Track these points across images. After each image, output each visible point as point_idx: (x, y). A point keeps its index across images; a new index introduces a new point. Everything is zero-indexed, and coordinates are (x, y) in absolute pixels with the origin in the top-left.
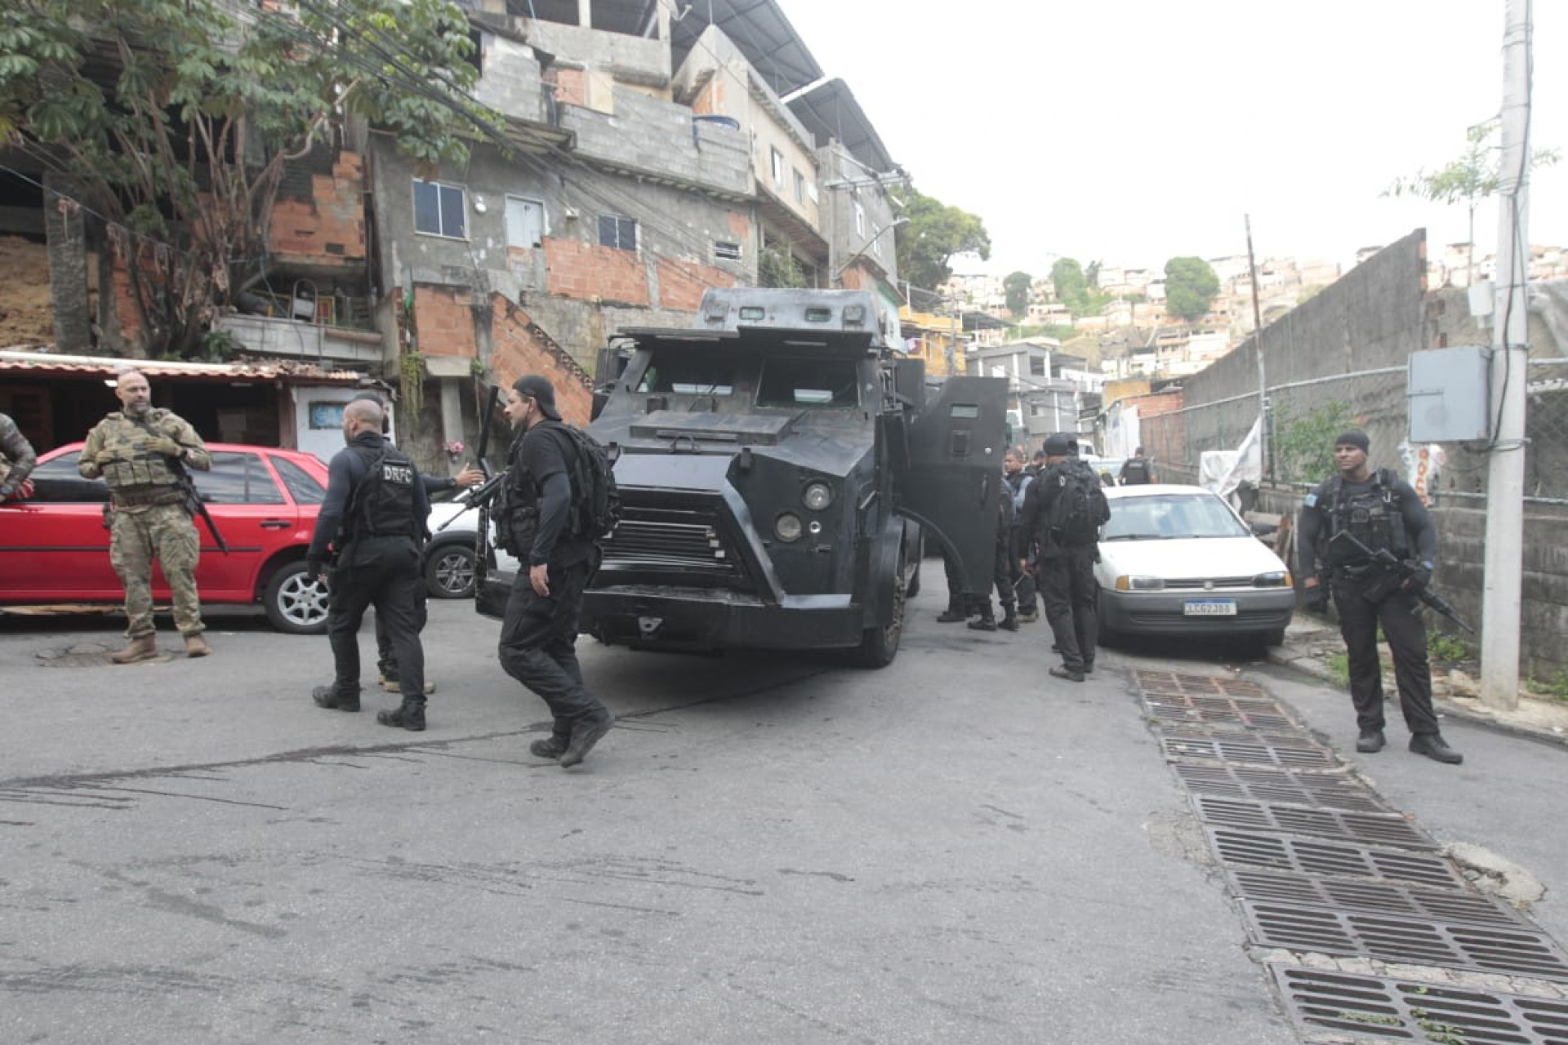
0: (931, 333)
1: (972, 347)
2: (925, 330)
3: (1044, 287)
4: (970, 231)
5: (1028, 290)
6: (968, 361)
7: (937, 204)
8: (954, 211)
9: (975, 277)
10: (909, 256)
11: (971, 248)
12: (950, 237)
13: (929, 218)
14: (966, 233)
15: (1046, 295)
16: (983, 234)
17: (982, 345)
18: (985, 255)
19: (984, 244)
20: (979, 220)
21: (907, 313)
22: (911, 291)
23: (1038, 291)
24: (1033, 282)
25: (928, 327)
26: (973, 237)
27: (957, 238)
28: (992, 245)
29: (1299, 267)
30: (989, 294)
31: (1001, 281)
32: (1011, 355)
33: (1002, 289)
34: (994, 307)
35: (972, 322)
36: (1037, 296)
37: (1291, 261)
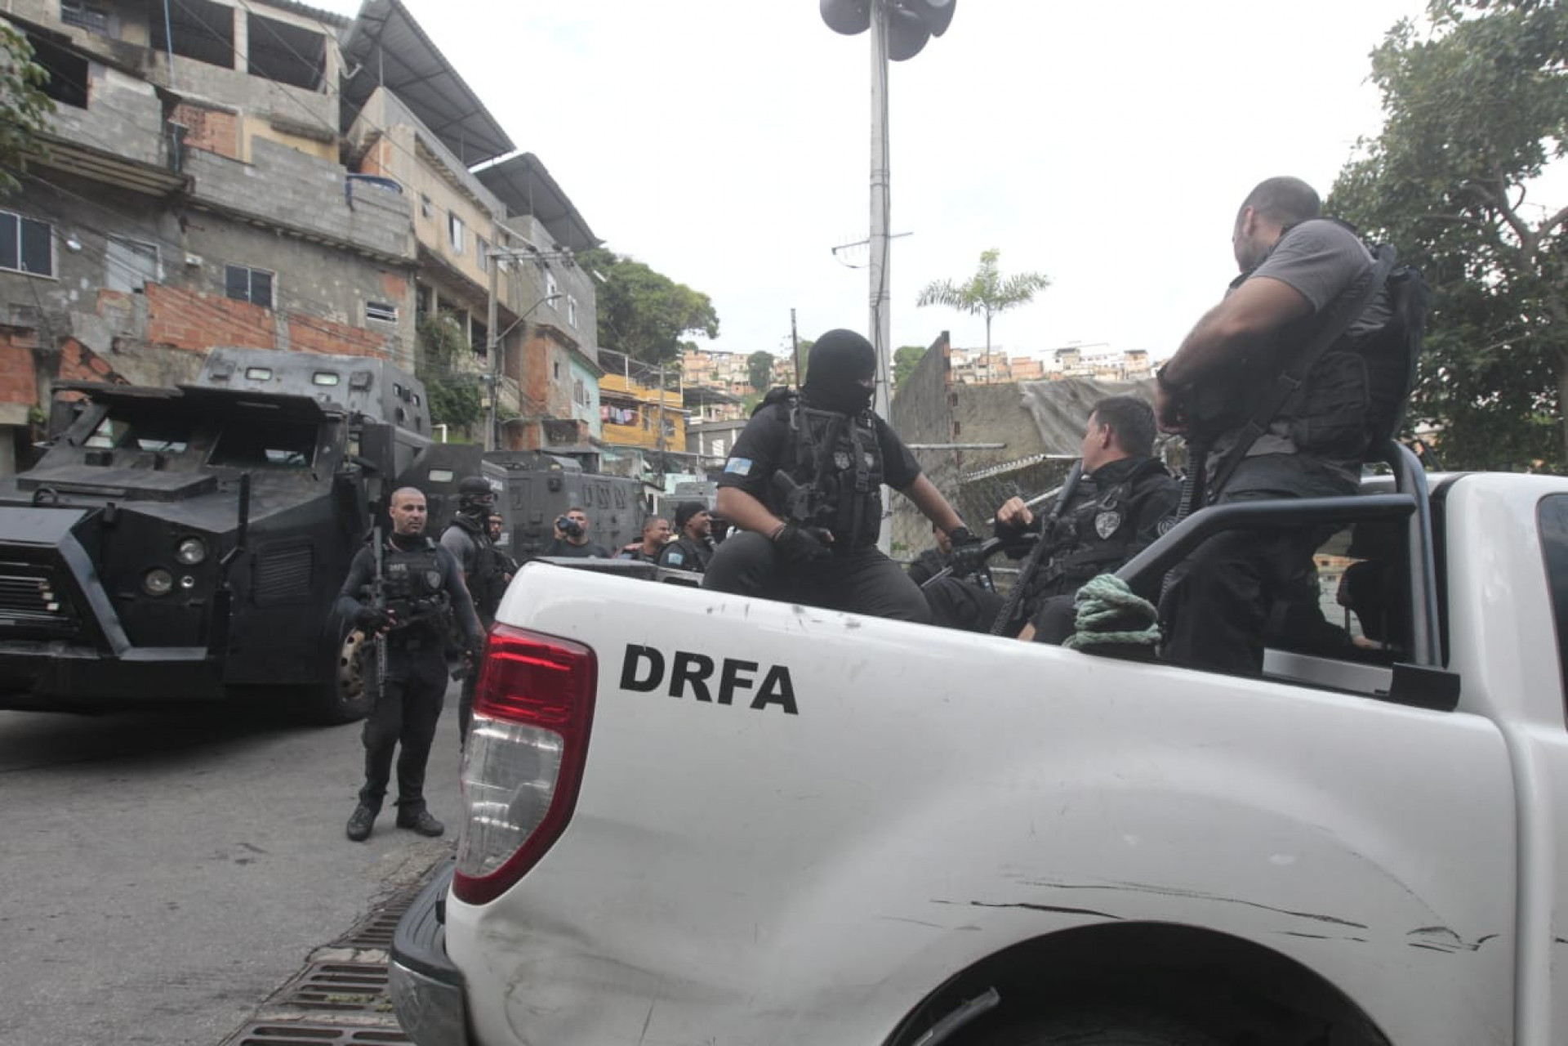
0: (649, 406)
1: (695, 421)
2: (642, 403)
3: (786, 368)
4: (698, 309)
5: (771, 370)
6: (687, 435)
7: (667, 281)
8: (683, 289)
9: (721, 354)
10: (639, 329)
11: (700, 327)
12: (679, 314)
13: (657, 295)
14: (693, 311)
15: (788, 375)
16: (711, 313)
17: (707, 419)
18: (713, 334)
19: (712, 323)
20: (707, 300)
21: (624, 384)
22: (629, 363)
23: (779, 370)
24: (776, 362)
25: (648, 399)
26: (702, 314)
27: (685, 316)
28: (721, 324)
29: (1009, 361)
30: (735, 371)
31: (745, 359)
32: (730, 430)
33: (746, 367)
34: (738, 383)
35: (694, 398)
36: (780, 375)
37: (1002, 356)
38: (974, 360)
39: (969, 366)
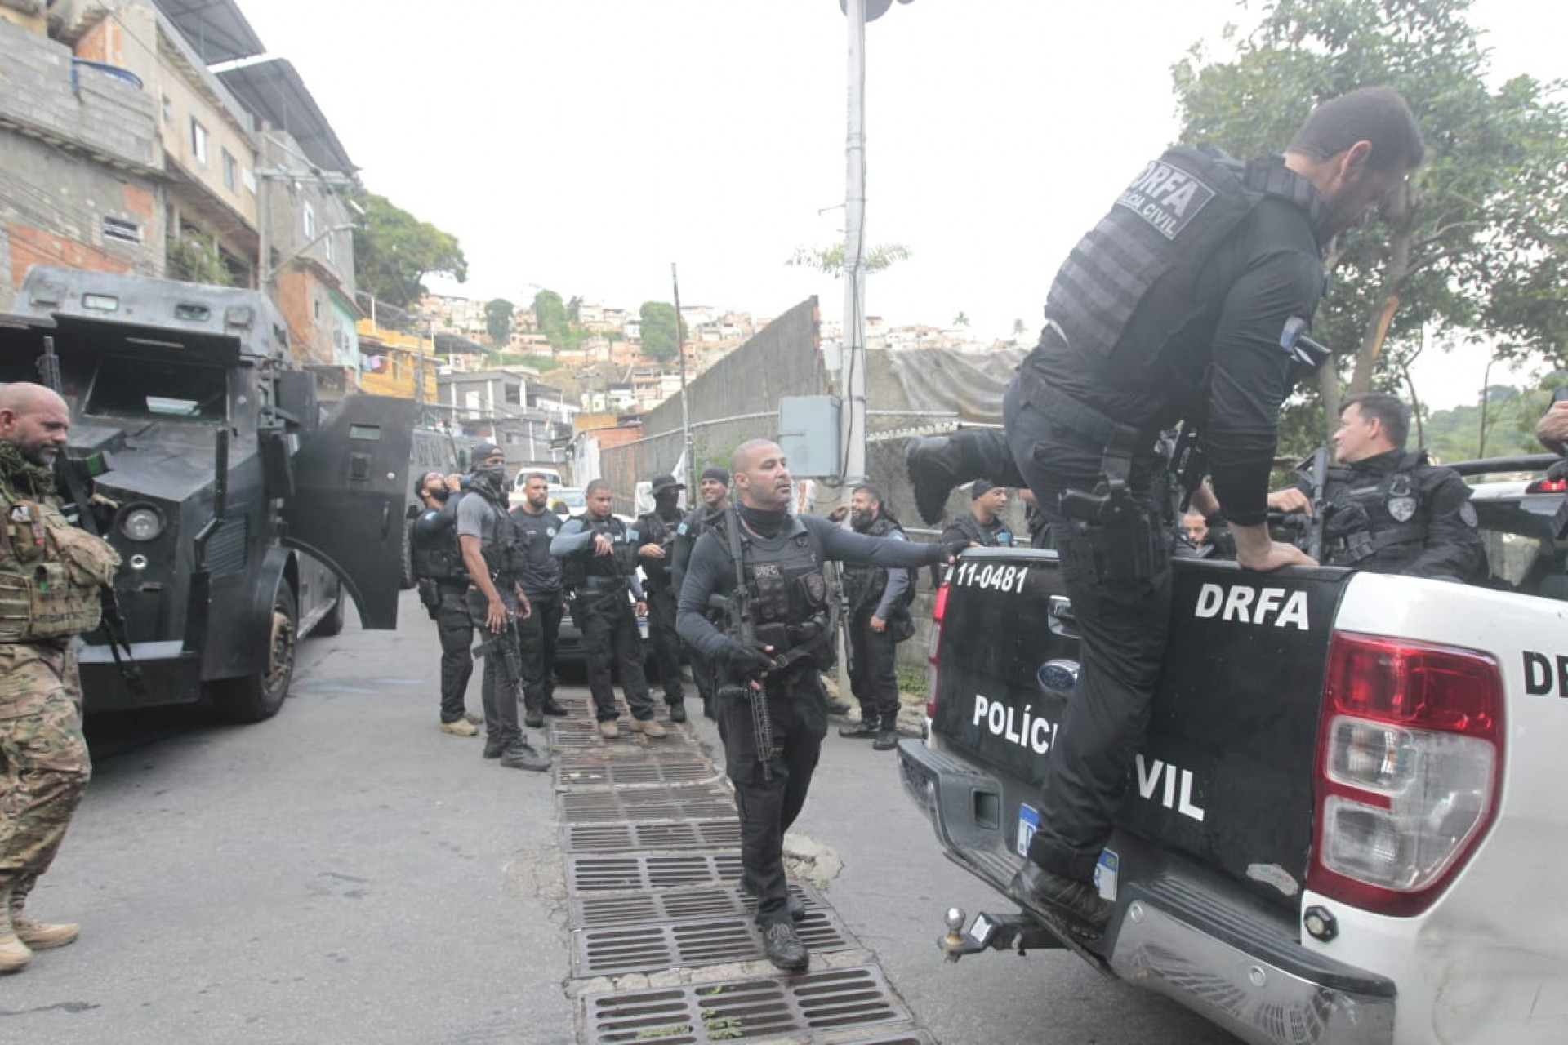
0: (399, 353)
1: (445, 370)
2: (392, 349)
3: (526, 317)
4: (446, 250)
5: (510, 318)
6: (440, 385)
7: (410, 218)
8: (428, 228)
9: (455, 299)
10: (378, 268)
11: (447, 269)
12: (424, 254)
13: (400, 231)
14: (441, 252)
15: (528, 325)
16: (460, 256)
17: (456, 369)
18: (461, 277)
19: (461, 266)
20: (455, 241)
21: (370, 328)
22: (377, 306)
23: (519, 319)
24: (515, 310)
25: (396, 346)
26: (449, 257)
27: (431, 257)
28: (468, 268)
29: (753, 322)
30: (470, 318)
31: (482, 306)
32: (486, 381)
33: (483, 314)
34: (475, 332)
35: (445, 345)
36: (519, 324)
38: (719, 319)
39: (714, 324)
